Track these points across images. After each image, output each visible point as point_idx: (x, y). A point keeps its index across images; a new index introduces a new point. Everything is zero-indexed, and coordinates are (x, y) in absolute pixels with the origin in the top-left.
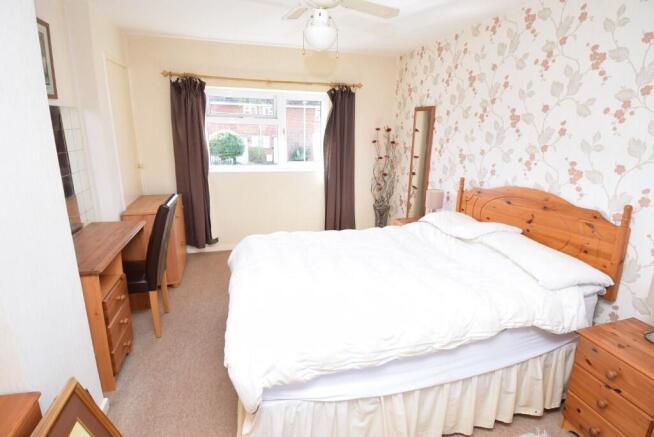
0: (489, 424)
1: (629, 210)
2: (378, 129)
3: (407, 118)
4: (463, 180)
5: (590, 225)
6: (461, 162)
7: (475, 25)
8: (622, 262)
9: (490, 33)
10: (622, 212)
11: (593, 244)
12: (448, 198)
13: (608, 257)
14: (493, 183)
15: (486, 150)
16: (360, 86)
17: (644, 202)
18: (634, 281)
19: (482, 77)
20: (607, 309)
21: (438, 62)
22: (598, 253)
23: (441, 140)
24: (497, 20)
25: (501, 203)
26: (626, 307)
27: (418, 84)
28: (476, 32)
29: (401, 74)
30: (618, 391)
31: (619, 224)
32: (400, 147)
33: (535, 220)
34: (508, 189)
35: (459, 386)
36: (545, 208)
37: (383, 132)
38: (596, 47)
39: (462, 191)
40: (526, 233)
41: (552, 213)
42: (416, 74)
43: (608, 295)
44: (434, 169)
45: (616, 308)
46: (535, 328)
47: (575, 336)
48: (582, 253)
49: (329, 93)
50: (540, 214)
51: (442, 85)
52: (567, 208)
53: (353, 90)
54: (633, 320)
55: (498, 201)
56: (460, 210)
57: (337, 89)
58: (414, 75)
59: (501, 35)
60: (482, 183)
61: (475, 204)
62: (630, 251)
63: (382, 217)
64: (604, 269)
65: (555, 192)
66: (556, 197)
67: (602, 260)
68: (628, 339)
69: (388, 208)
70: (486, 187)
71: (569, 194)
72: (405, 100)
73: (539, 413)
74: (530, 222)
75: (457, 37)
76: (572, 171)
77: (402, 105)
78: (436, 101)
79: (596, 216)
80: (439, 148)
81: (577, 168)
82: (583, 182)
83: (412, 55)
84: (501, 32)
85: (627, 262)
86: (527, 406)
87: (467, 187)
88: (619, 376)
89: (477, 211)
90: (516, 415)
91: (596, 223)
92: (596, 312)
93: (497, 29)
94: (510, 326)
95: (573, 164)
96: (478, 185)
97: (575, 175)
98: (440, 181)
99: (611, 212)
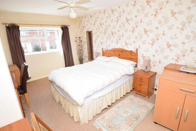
0: (123, 96)
1: (137, 49)
2: (76, 38)
3: (84, 34)
4: (103, 49)
5: (131, 54)
6: (101, 44)
7: (100, 11)
8: (137, 59)
9: (103, 13)
10: (136, 50)
11: (132, 57)
12: (99, 53)
13: (135, 59)
14: (110, 48)
15: (107, 41)
16: (69, 26)
17: (139, 48)
18: (140, 62)
19: (103, 24)
20: (136, 69)
21: (91, 20)
22: (133, 59)
23: (95, 39)
24: (105, 11)
25: (113, 52)
26: (139, 68)
27: (86, 25)
28: (100, 13)
29: (80, 23)
30: (142, 81)
31: (136, 52)
32: (83, 42)
33: (120, 55)
34: (114, 49)
35: (117, 89)
36: (122, 52)
37: (78, 38)
38: (127, 18)
39: (103, 51)
40: (119, 57)
41: (123, 53)
42: (85, 23)
43: (136, 66)
44: (94, 47)
45: (138, 68)
46: (127, 74)
47: (133, 74)
48: (131, 59)
49: (61, 28)
50: (121, 53)
51: (93, 26)
52: (126, 51)
53: (68, 27)
54: (141, 69)
55: (112, 52)
56: (103, 55)
57: (63, 27)
58: (84, 23)
59: (106, 14)
60: (107, 49)
61: (107, 54)
62: (138, 57)
63: (81, 61)
64: (135, 61)
65: (123, 48)
66: (124, 49)
67: (134, 60)
68: (141, 72)
69: (83, 59)
70: (108, 49)
71: (126, 48)
72: (82, 29)
73: (130, 91)
74: (119, 55)
75: (95, 14)
76: (126, 43)
77: (82, 31)
78: (92, 30)
79: (132, 52)
80: (95, 41)
81: (127, 43)
82: (128, 45)
83: (82, 17)
84: (106, 13)
85: (138, 59)
86: (128, 91)
87: (104, 50)
88: (142, 79)
89: (107, 55)
90: (126, 93)
91: (132, 53)
92: (135, 70)
93: (105, 13)
94: (123, 75)
95: (126, 42)
96: (106, 49)
97: (127, 44)
98: (97, 50)
99: (134, 50)
